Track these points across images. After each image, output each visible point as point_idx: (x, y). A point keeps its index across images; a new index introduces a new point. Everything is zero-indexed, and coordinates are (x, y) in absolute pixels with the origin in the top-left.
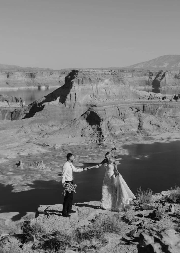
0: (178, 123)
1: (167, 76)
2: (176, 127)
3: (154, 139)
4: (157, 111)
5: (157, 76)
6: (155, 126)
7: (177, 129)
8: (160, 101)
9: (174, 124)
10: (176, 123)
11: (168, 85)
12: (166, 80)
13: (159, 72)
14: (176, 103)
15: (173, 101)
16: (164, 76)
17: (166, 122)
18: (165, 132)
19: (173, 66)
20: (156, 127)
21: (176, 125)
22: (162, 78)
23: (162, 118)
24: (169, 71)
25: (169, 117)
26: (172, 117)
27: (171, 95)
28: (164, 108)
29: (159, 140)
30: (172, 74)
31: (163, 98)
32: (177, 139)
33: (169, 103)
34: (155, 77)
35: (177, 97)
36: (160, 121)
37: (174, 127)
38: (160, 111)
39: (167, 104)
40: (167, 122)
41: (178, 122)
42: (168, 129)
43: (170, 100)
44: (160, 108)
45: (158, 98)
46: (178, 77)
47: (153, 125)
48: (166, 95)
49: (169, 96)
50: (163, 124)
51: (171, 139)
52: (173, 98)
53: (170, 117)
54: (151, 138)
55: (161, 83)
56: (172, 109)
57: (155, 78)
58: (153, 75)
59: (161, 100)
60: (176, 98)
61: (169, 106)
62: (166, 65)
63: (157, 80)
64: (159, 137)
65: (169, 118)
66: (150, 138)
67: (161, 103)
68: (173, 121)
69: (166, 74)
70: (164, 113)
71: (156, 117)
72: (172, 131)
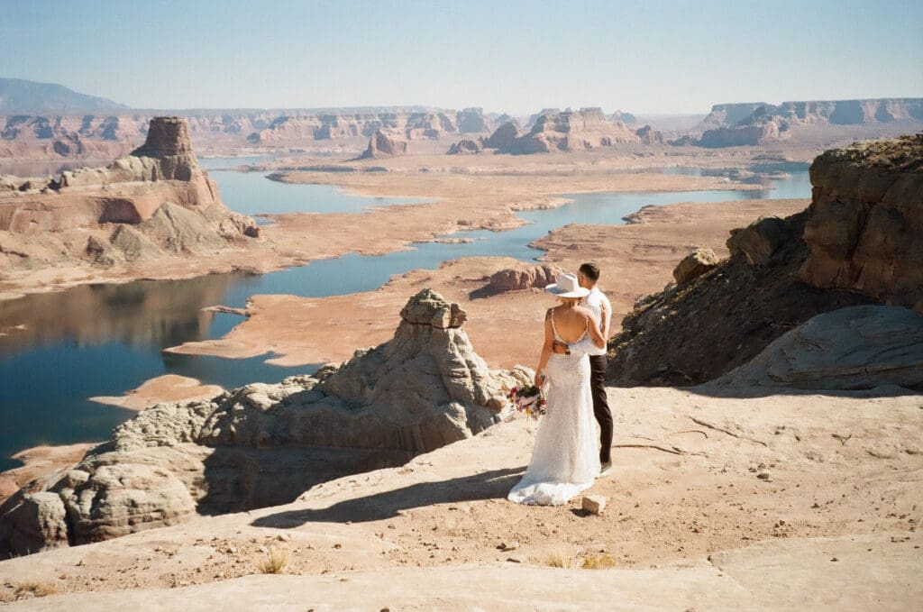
0: (71, 244)
2: (68, 254)
3: (20, 287)
4: (13, 221)
6: (14, 255)
7: (71, 257)
8: (17, 195)
9: (63, 247)
10: (65, 244)
14: (59, 196)
15: (50, 194)
17: (40, 243)
18: (44, 268)
20: (17, 258)
21: (68, 250)
23: (27, 236)
26: (54, 231)
27: (40, 179)
28: (30, 212)
31: (24, 187)
32: (78, 280)
33: (40, 199)
35: (59, 184)
36: (26, 243)
37: (64, 253)
38: (21, 218)
39: (34, 200)
40: (44, 243)
41: (72, 242)
42: (49, 260)
44: (18, 211)
45: (9, 187)
47: (9, 255)
48: (31, 179)
49: (38, 182)
50: (35, 251)
51: (64, 282)
52: (47, 187)
53: (49, 232)
54: (12, 286)
56: (49, 212)
59: (20, 192)
60: (55, 186)
61: (43, 205)
64: (32, 281)
65: (46, 235)
66: (8, 285)
67: (19, 201)
68: (56, 239)
70: (31, 223)
71: (13, 234)
72: (59, 265)
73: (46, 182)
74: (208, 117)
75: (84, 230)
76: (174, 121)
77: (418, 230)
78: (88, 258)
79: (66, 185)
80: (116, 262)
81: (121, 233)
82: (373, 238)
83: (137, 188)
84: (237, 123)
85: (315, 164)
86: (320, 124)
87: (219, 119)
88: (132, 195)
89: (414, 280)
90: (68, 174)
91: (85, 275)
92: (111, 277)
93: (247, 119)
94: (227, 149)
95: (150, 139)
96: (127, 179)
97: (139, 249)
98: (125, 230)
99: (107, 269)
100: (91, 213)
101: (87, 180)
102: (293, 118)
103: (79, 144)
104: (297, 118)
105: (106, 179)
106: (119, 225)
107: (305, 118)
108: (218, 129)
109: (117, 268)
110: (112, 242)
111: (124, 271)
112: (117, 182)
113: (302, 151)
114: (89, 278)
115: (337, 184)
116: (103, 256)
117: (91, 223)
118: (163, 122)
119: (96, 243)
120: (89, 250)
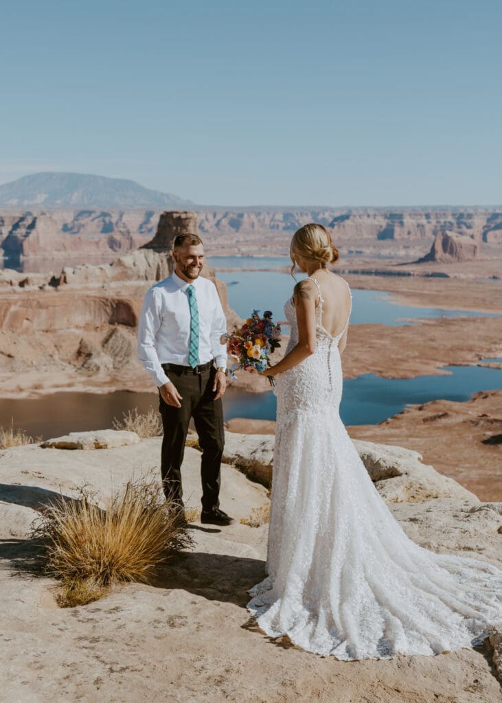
0: (61, 346)
1: (40, 225)
2: (56, 357)
4: (8, 318)
5: (16, 226)
7: (58, 361)
8: (15, 292)
9: (51, 349)
10: (56, 346)
11: (45, 250)
12: (38, 237)
13: (21, 216)
14: (56, 294)
15: (48, 291)
16: (32, 226)
17: (30, 344)
18: (27, 372)
19: (59, 202)
20: (3, 359)
21: (57, 352)
22: (29, 231)
23: (19, 335)
24: (48, 215)
25: (39, 330)
26: (47, 331)
27: (38, 275)
28: (25, 309)
29: (12, 391)
30: (55, 222)
31: (22, 284)
32: (57, 386)
33: (36, 296)
34: (10, 228)
35: (59, 280)
36: (15, 343)
37: (51, 356)
38: (15, 316)
39: (31, 298)
40: (34, 344)
41: (63, 344)
42: (34, 363)
43: (41, 288)
44: (13, 309)
45: (7, 282)
46: (71, 229)
48: (30, 275)
49: (38, 278)
50: (23, 350)
51: (43, 388)
52: (47, 283)
53: (42, 333)
55: (25, 245)
56: (44, 310)
57: (11, 232)
58: (5, 223)
59: (18, 288)
60: (55, 282)
61: (38, 302)
62: (41, 198)
63: (16, 237)
64: (11, 384)
65: (38, 335)
67: (16, 297)
68: (48, 341)
69: (38, 220)
70: (25, 321)
71: (5, 332)
72: (45, 368)
73: (46, 278)
74: (268, 213)
75: (77, 332)
76: (183, 216)
77: (461, 349)
78: (76, 363)
79: (65, 281)
80: (102, 368)
81: (114, 337)
82: (400, 357)
83: (138, 288)
84: (298, 221)
85: (367, 267)
86: (383, 223)
87: (279, 217)
88: (130, 295)
89: (431, 414)
90: (69, 271)
91: (67, 381)
92: (92, 385)
93: (310, 217)
94: (280, 248)
95: (158, 235)
96: (128, 277)
97: (127, 355)
98: (119, 334)
99: (89, 376)
100: (88, 313)
101: (87, 278)
102: (355, 216)
103: (131, 238)
104: (360, 216)
105: (107, 277)
106: (112, 327)
107: (368, 216)
108: (278, 226)
109: (102, 376)
110: (103, 346)
111: (108, 379)
112: (118, 280)
113: (361, 252)
114: (70, 385)
115: (385, 290)
116: (90, 361)
117: (87, 324)
118: (172, 216)
119: (86, 347)
120: (79, 353)
